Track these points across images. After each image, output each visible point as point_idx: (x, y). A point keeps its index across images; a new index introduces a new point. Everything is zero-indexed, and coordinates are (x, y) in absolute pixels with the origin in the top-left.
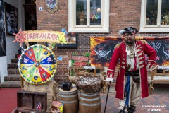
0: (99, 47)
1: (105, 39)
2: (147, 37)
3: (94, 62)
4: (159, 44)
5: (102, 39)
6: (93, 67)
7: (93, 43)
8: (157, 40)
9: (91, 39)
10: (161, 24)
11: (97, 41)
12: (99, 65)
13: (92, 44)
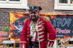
0: (19, 22)
1: (24, 15)
2: (60, 13)
3: (14, 37)
4: (70, 20)
5: (21, 15)
6: (13, 41)
7: (13, 18)
8: (68, 16)
9: (11, 14)
10: (71, 3)
11: (17, 16)
12: (19, 40)
13: (11, 19)
